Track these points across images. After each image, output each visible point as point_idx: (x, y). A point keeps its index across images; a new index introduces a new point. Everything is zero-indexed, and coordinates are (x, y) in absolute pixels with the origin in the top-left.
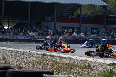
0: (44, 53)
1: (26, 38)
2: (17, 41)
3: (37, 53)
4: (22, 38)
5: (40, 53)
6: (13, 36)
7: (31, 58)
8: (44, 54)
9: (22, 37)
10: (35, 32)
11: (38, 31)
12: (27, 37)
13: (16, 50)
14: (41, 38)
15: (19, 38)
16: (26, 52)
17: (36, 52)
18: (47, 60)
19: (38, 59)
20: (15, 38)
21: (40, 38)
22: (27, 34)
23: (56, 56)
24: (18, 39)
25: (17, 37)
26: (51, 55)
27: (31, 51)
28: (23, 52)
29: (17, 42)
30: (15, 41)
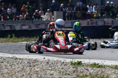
0: (79, 60)
1: (34, 28)
2: (14, 35)
3: (62, 60)
4: (25, 28)
5: (68, 60)
6: (3, 25)
7: (48, 71)
8: (79, 63)
9: (24, 25)
10: (55, 12)
11: (62, 10)
12: (37, 25)
13: (11, 56)
14: (69, 25)
15: (18, 28)
16: (36, 61)
17: (60, 59)
18: (86, 76)
19: (66, 74)
20: (8, 28)
21: (67, 25)
22: (36, 17)
23: (109, 66)
24: (15, 30)
25: (11, 26)
26: (94, 65)
27: (47, 58)
28: (29, 61)
29: (11, 37)
30: (7, 37)
